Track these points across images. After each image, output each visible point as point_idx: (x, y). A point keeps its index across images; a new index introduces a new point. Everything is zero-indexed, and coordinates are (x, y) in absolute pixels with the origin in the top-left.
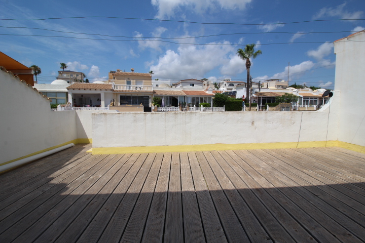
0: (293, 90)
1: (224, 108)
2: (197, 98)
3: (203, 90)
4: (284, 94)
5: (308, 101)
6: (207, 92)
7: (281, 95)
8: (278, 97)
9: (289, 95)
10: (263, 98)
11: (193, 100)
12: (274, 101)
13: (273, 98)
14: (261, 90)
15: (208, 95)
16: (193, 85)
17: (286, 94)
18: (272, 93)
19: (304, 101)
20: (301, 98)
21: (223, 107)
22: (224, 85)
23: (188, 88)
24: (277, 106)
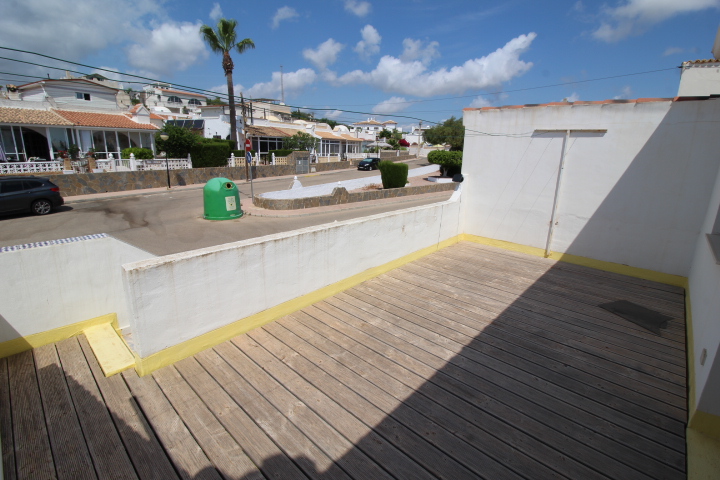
0: (305, 125)
1: (190, 160)
2: (110, 134)
3: (122, 114)
4: (295, 133)
5: (328, 146)
6: (135, 120)
7: (291, 134)
8: (287, 138)
9: (304, 135)
10: (261, 138)
11: (97, 138)
12: (280, 145)
13: (279, 139)
14: (255, 121)
15: (140, 127)
16: (87, 97)
17: (299, 133)
18: (273, 128)
19: (323, 146)
20: (318, 140)
21: (186, 157)
22: (155, 98)
23: (73, 104)
24: (289, 156)
